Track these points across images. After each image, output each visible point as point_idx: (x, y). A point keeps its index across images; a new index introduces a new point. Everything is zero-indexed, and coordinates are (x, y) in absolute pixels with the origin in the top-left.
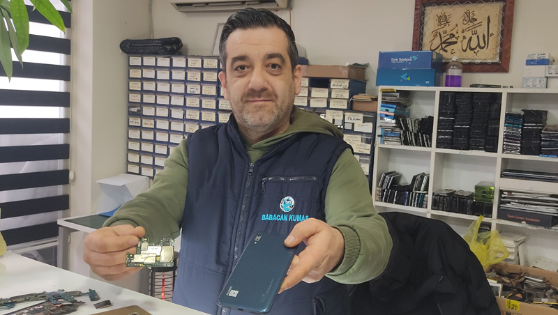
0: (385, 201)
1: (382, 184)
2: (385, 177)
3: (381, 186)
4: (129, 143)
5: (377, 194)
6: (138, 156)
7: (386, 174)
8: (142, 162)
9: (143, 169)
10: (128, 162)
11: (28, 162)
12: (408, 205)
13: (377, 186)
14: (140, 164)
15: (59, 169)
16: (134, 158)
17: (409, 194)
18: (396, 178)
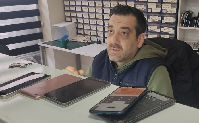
0: (184, 26)
1: (183, 18)
2: (184, 14)
3: (182, 19)
4: (65, 7)
5: (180, 23)
6: (69, 13)
7: (185, 12)
8: (71, 16)
9: (72, 19)
10: (66, 16)
11: (22, 18)
12: (196, 27)
13: (180, 19)
14: (71, 17)
15: (36, 21)
16: (68, 14)
17: (196, 22)
18: (190, 14)
